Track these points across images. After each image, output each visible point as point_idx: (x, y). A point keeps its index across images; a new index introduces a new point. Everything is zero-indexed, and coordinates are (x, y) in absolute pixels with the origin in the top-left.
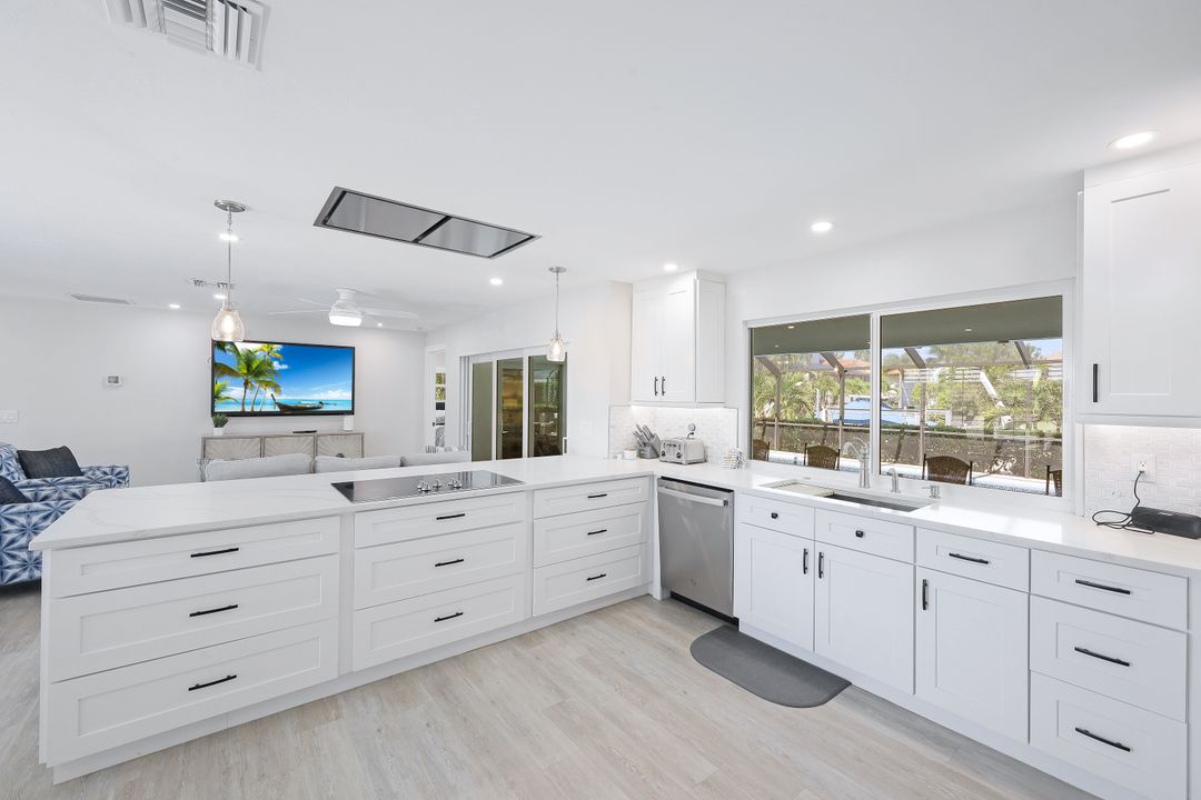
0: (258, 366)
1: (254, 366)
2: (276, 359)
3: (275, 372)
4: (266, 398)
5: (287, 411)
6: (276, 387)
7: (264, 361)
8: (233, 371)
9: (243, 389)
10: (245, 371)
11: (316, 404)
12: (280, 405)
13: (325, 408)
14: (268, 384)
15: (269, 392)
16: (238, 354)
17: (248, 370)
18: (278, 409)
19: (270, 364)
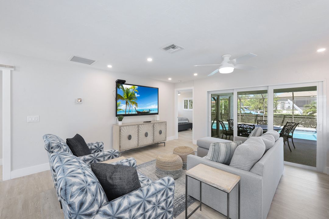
0: (130, 95)
1: (129, 95)
2: (136, 92)
3: (136, 98)
4: (133, 108)
5: (140, 114)
6: (136, 104)
7: (132, 93)
8: (122, 97)
9: (126, 105)
10: (126, 98)
11: (148, 110)
12: (137, 111)
13: (151, 112)
14: (134, 103)
15: (134, 106)
16: (124, 90)
17: (127, 97)
18: (137, 113)
19: (134, 95)
